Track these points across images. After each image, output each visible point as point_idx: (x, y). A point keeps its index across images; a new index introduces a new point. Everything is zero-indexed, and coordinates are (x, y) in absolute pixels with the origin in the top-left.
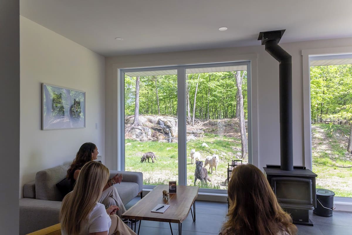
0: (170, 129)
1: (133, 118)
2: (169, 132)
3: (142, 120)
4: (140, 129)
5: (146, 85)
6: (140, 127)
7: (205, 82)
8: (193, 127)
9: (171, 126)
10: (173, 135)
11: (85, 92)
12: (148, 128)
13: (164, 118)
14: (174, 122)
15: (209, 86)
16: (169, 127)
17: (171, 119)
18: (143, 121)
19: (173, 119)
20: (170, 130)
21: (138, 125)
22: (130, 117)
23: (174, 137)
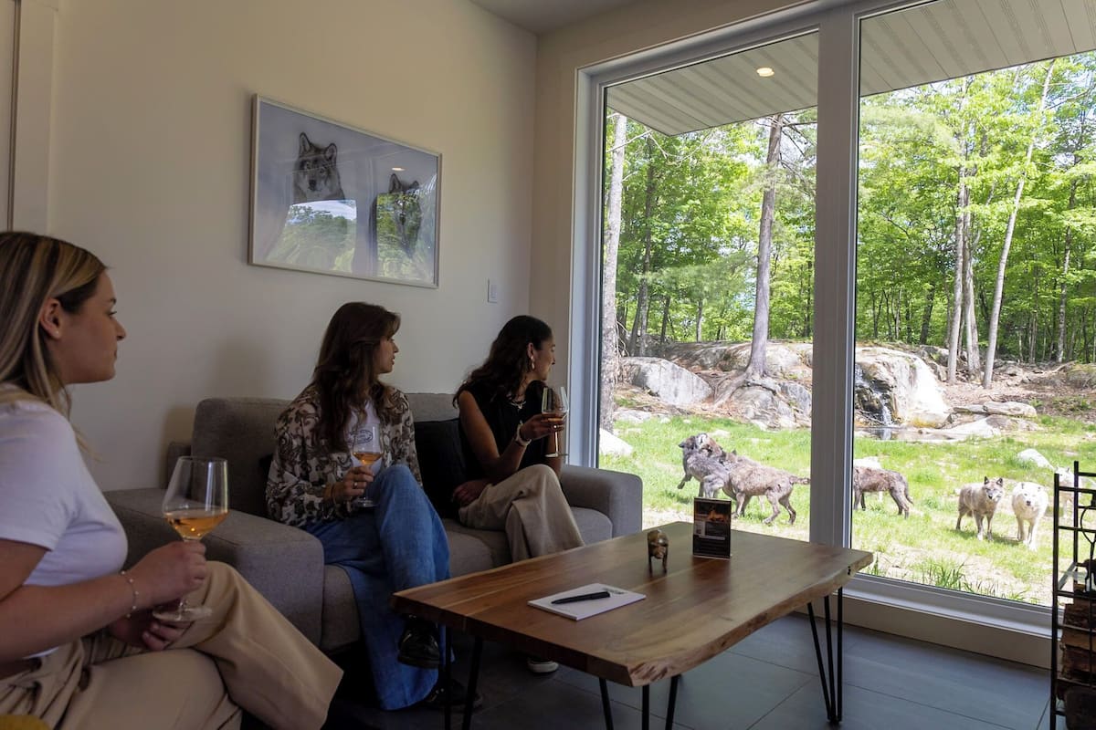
0: (888, 393)
1: (748, 351)
2: (881, 407)
3: (780, 359)
4: (769, 389)
5: (798, 236)
6: (769, 382)
7: (1049, 213)
8: (987, 392)
9: (891, 382)
10: (899, 416)
11: (441, 155)
12: (799, 386)
13: (866, 353)
14: (904, 370)
15: (1066, 223)
16: (882, 386)
17: (891, 356)
18: (782, 362)
19: (901, 359)
20: (888, 397)
21: (765, 374)
22: (737, 346)
23: (905, 424)
